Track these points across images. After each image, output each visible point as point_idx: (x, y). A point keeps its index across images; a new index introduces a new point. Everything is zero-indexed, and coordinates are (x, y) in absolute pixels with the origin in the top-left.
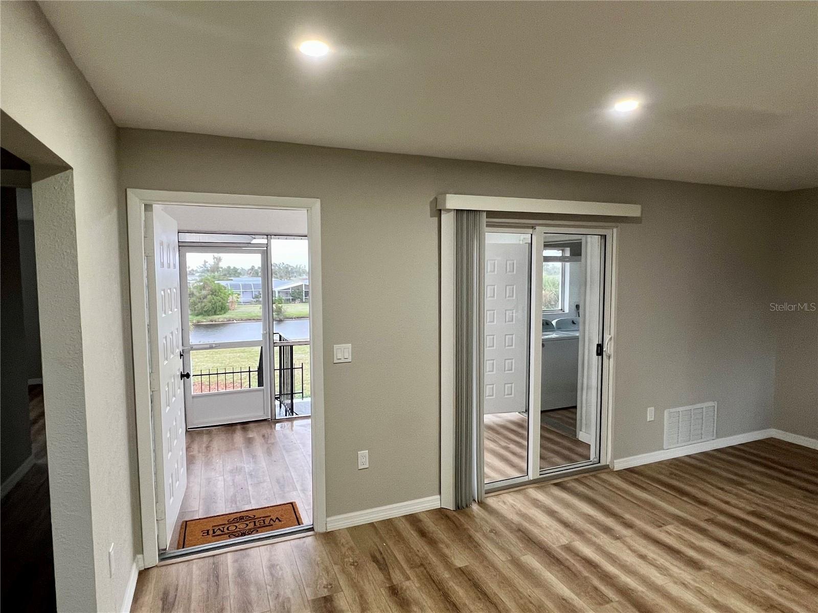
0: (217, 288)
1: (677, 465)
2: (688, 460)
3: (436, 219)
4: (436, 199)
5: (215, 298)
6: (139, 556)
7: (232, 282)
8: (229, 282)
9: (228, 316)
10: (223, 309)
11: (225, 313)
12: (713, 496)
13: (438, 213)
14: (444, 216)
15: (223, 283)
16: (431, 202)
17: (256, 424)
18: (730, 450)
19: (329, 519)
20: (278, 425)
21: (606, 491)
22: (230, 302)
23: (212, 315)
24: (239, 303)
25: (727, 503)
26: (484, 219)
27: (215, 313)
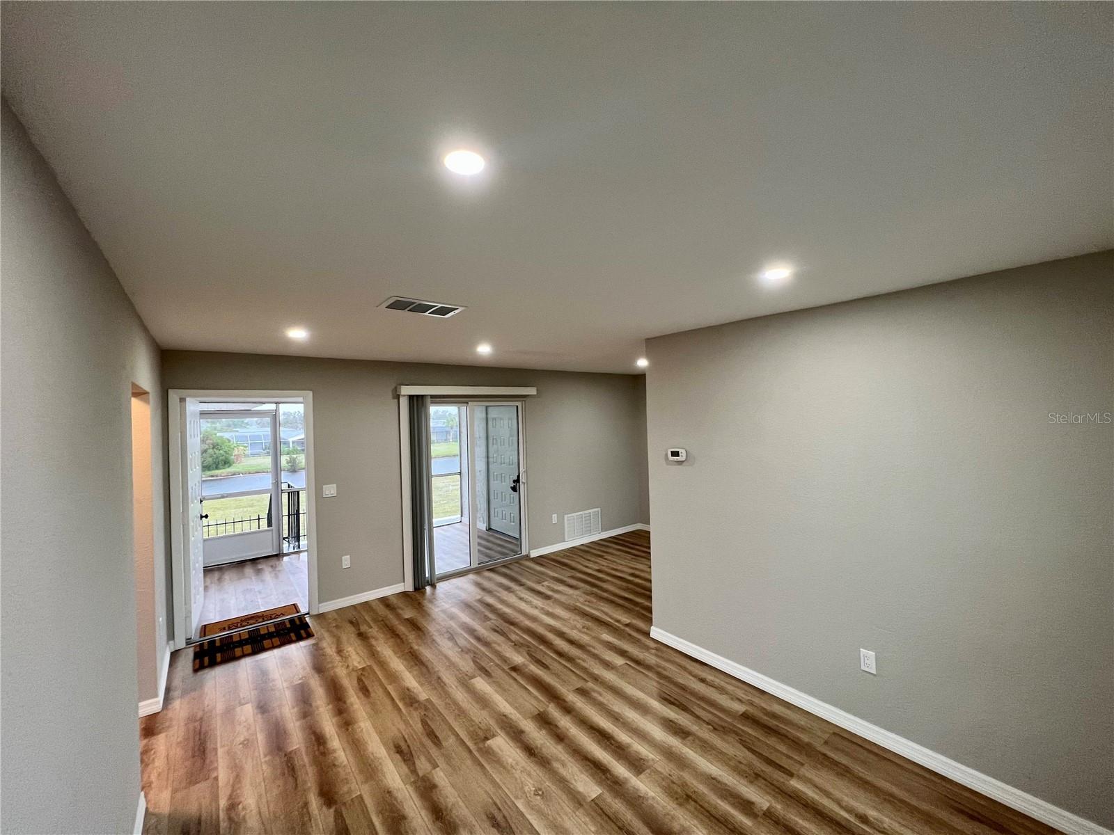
0: (219, 441)
1: (573, 550)
2: (582, 547)
3: (396, 400)
4: (396, 388)
5: (217, 452)
6: (171, 642)
7: (237, 434)
8: (234, 434)
9: (233, 470)
10: (227, 463)
11: (229, 467)
12: (582, 565)
13: (398, 397)
14: (401, 399)
15: (226, 435)
16: (393, 390)
17: (265, 560)
18: (610, 539)
19: (320, 605)
20: (285, 558)
21: (519, 570)
22: (235, 455)
23: (213, 470)
24: (246, 456)
25: (587, 567)
26: (429, 400)
27: (217, 468)
